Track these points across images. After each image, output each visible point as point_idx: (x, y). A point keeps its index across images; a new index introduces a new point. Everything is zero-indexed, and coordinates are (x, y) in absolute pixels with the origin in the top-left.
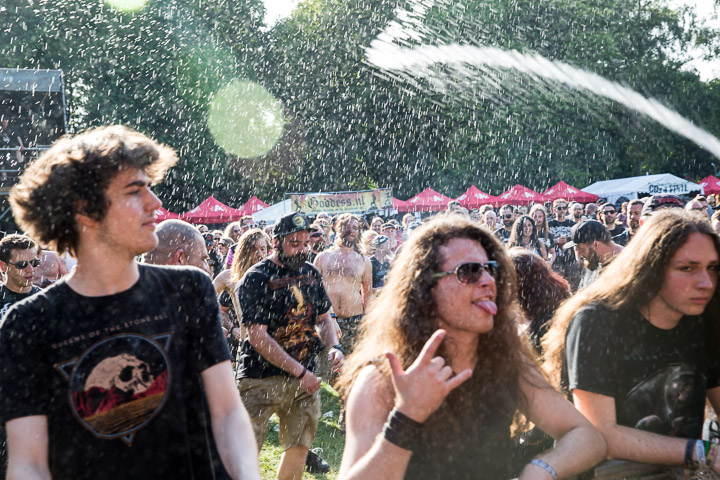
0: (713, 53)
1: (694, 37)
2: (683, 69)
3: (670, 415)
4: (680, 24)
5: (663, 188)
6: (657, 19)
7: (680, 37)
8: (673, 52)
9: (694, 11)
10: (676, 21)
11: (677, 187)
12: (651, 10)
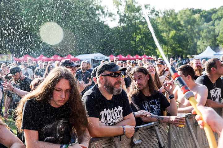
0: (113, 20)
1: (108, 15)
2: (105, 23)
3: (58, 137)
4: (104, 10)
5: (98, 58)
6: (98, 8)
7: (104, 14)
8: (102, 18)
9: (108, 7)
10: (103, 10)
11: (102, 57)
12: (96, 5)
